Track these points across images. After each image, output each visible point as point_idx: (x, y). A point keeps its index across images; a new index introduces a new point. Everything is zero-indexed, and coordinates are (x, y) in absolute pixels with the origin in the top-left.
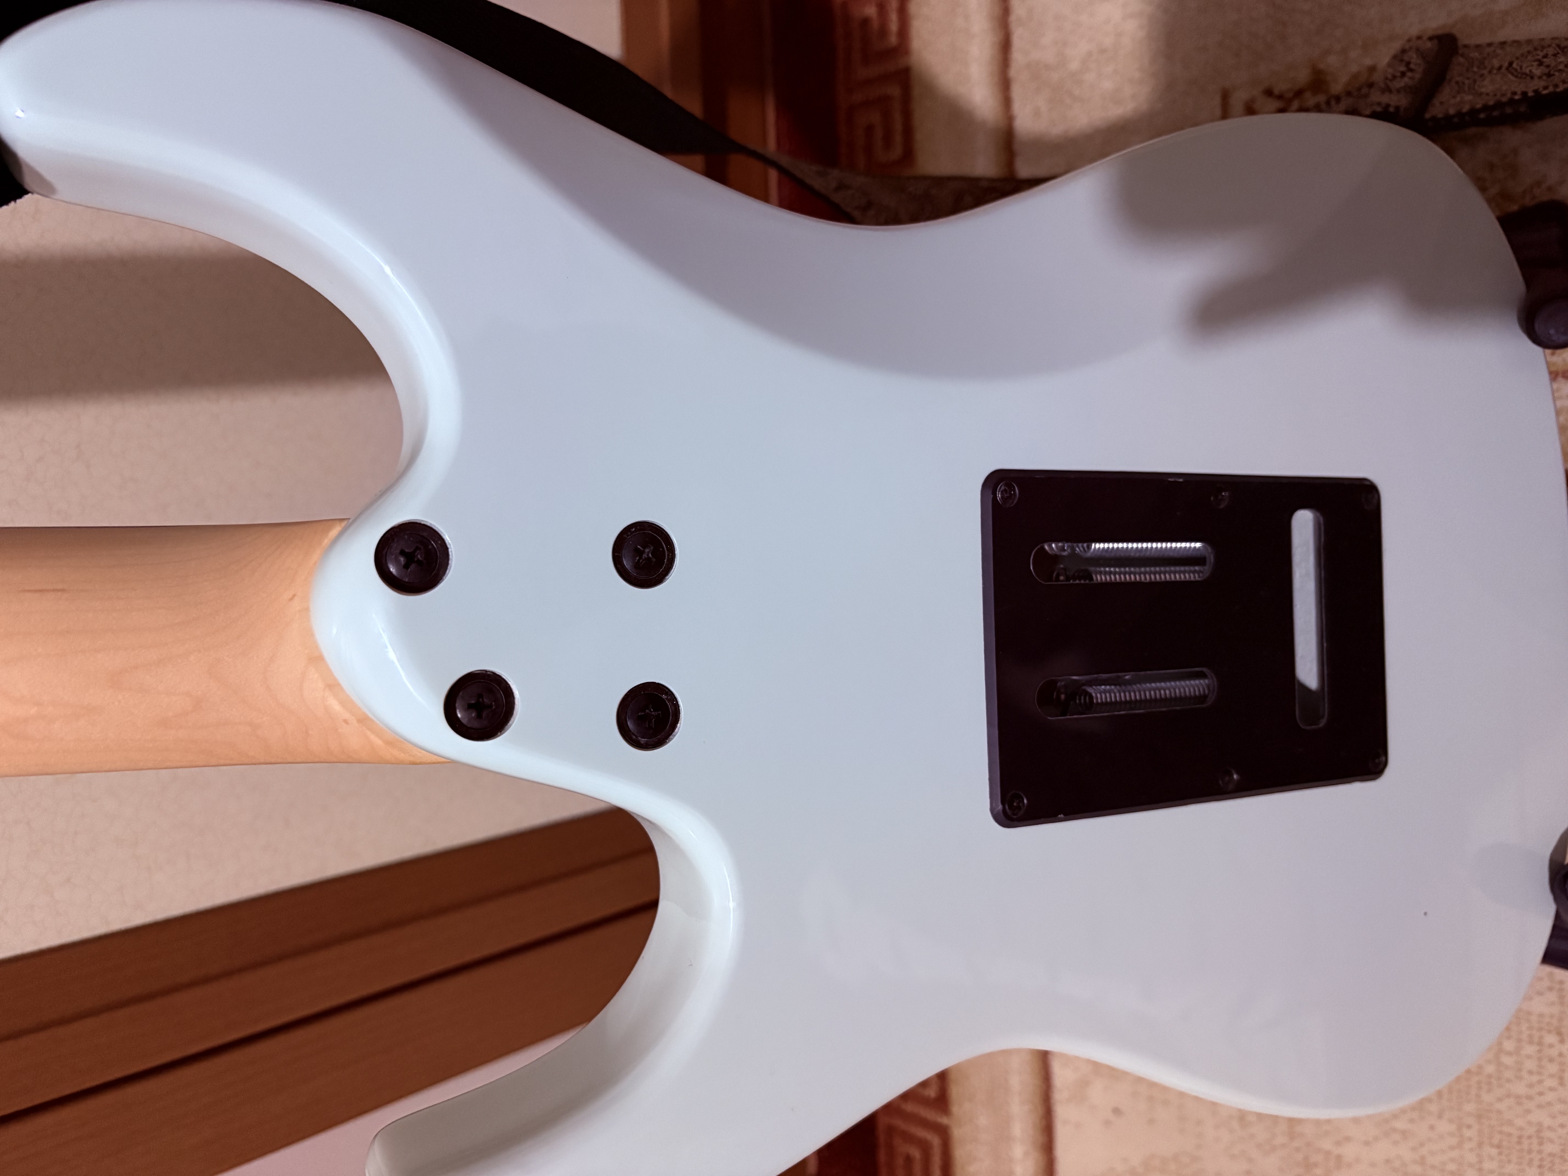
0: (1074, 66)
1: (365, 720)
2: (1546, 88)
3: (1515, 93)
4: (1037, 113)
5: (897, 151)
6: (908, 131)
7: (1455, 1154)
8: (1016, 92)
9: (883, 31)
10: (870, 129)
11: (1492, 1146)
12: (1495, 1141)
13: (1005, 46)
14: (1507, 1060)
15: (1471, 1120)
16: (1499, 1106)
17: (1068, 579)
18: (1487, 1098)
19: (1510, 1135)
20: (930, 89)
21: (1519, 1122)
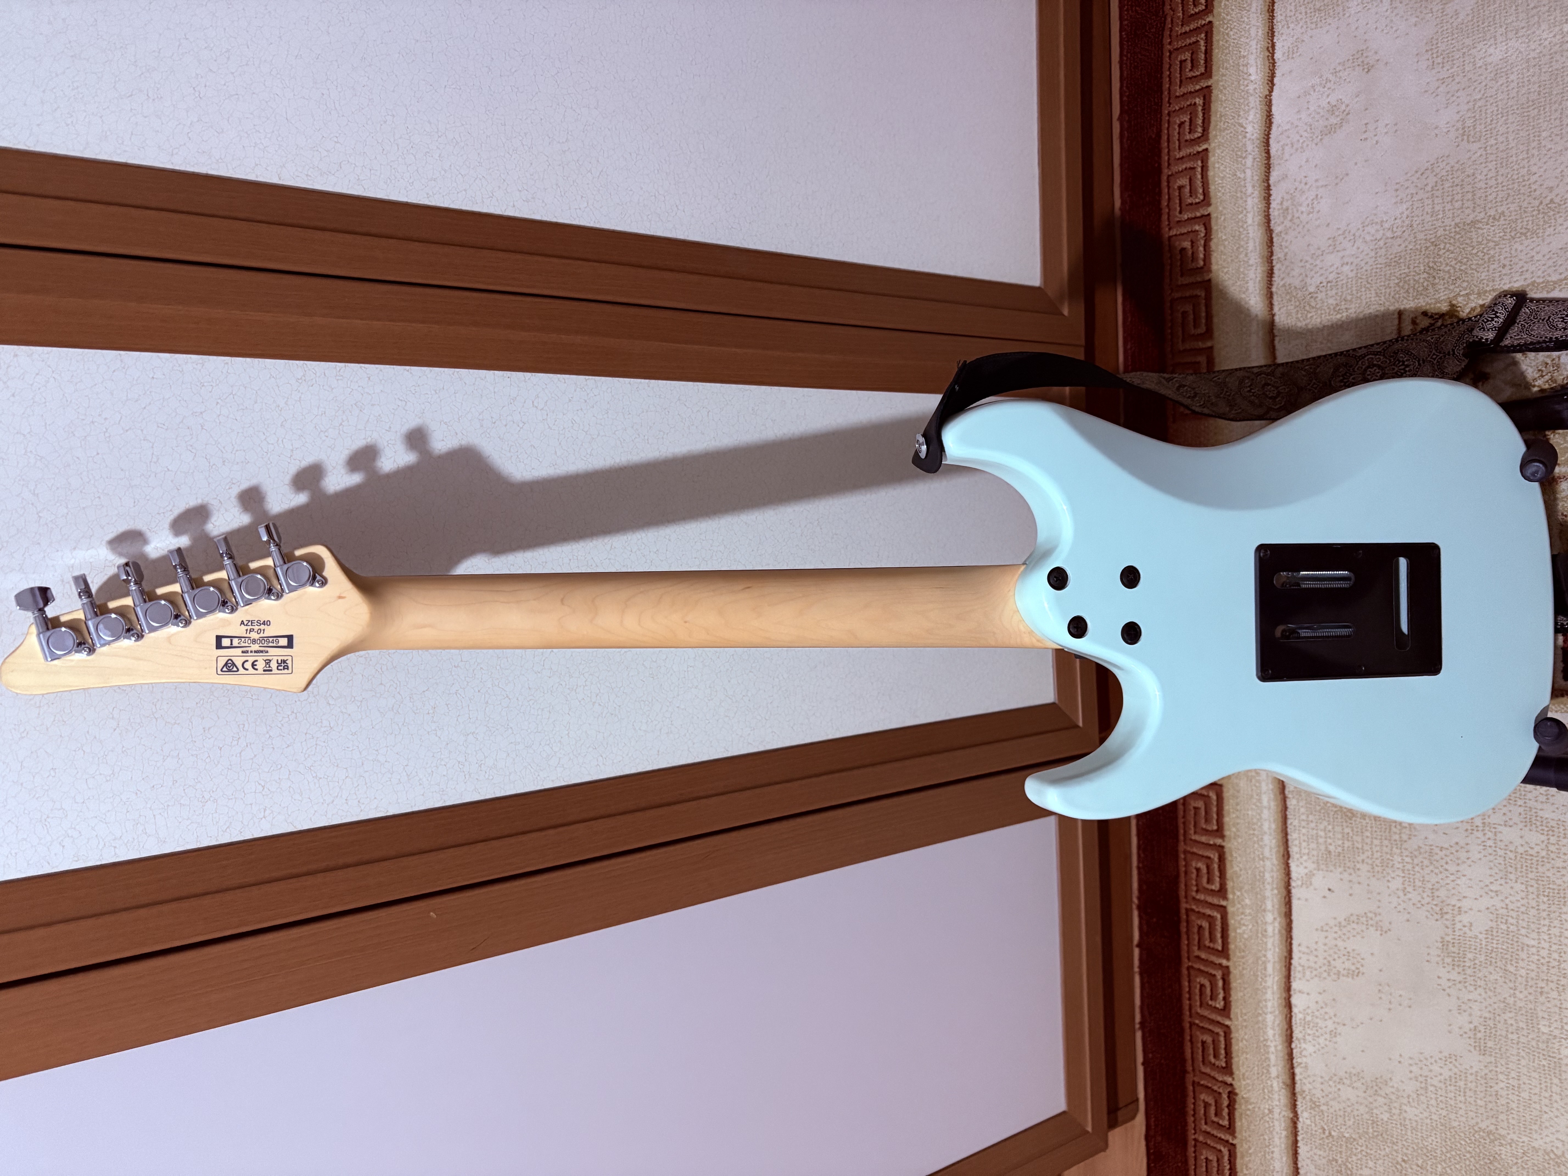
0: (1312, 289)
1: (1031, 633)
2: (1562, 337)
3: (1546, 337)
4: (1289, 314)
5: (1202, 329)
6: (1209, 317)
7: (1524, 902)
8: (1276, 300)
9: (1194, 257)
10: (1185, 314)
11: (1544, 896)
12: (1546, 894)
13: (1270, 273)
14: (1552, 848)
15: (1533, 883)
16: (1549, 874)
17: (1290, 586)
18: (1540, 869)
19: (1554, 889)
20: (1223, 294)
21: (1559, 882)
